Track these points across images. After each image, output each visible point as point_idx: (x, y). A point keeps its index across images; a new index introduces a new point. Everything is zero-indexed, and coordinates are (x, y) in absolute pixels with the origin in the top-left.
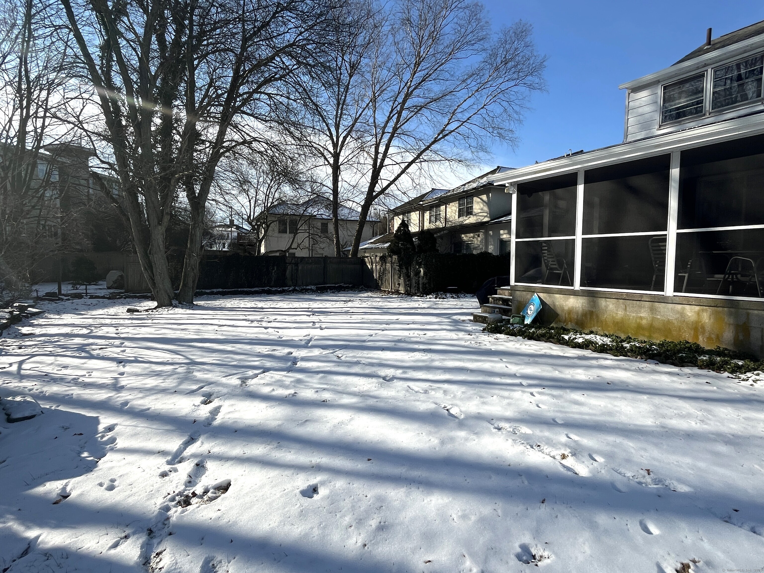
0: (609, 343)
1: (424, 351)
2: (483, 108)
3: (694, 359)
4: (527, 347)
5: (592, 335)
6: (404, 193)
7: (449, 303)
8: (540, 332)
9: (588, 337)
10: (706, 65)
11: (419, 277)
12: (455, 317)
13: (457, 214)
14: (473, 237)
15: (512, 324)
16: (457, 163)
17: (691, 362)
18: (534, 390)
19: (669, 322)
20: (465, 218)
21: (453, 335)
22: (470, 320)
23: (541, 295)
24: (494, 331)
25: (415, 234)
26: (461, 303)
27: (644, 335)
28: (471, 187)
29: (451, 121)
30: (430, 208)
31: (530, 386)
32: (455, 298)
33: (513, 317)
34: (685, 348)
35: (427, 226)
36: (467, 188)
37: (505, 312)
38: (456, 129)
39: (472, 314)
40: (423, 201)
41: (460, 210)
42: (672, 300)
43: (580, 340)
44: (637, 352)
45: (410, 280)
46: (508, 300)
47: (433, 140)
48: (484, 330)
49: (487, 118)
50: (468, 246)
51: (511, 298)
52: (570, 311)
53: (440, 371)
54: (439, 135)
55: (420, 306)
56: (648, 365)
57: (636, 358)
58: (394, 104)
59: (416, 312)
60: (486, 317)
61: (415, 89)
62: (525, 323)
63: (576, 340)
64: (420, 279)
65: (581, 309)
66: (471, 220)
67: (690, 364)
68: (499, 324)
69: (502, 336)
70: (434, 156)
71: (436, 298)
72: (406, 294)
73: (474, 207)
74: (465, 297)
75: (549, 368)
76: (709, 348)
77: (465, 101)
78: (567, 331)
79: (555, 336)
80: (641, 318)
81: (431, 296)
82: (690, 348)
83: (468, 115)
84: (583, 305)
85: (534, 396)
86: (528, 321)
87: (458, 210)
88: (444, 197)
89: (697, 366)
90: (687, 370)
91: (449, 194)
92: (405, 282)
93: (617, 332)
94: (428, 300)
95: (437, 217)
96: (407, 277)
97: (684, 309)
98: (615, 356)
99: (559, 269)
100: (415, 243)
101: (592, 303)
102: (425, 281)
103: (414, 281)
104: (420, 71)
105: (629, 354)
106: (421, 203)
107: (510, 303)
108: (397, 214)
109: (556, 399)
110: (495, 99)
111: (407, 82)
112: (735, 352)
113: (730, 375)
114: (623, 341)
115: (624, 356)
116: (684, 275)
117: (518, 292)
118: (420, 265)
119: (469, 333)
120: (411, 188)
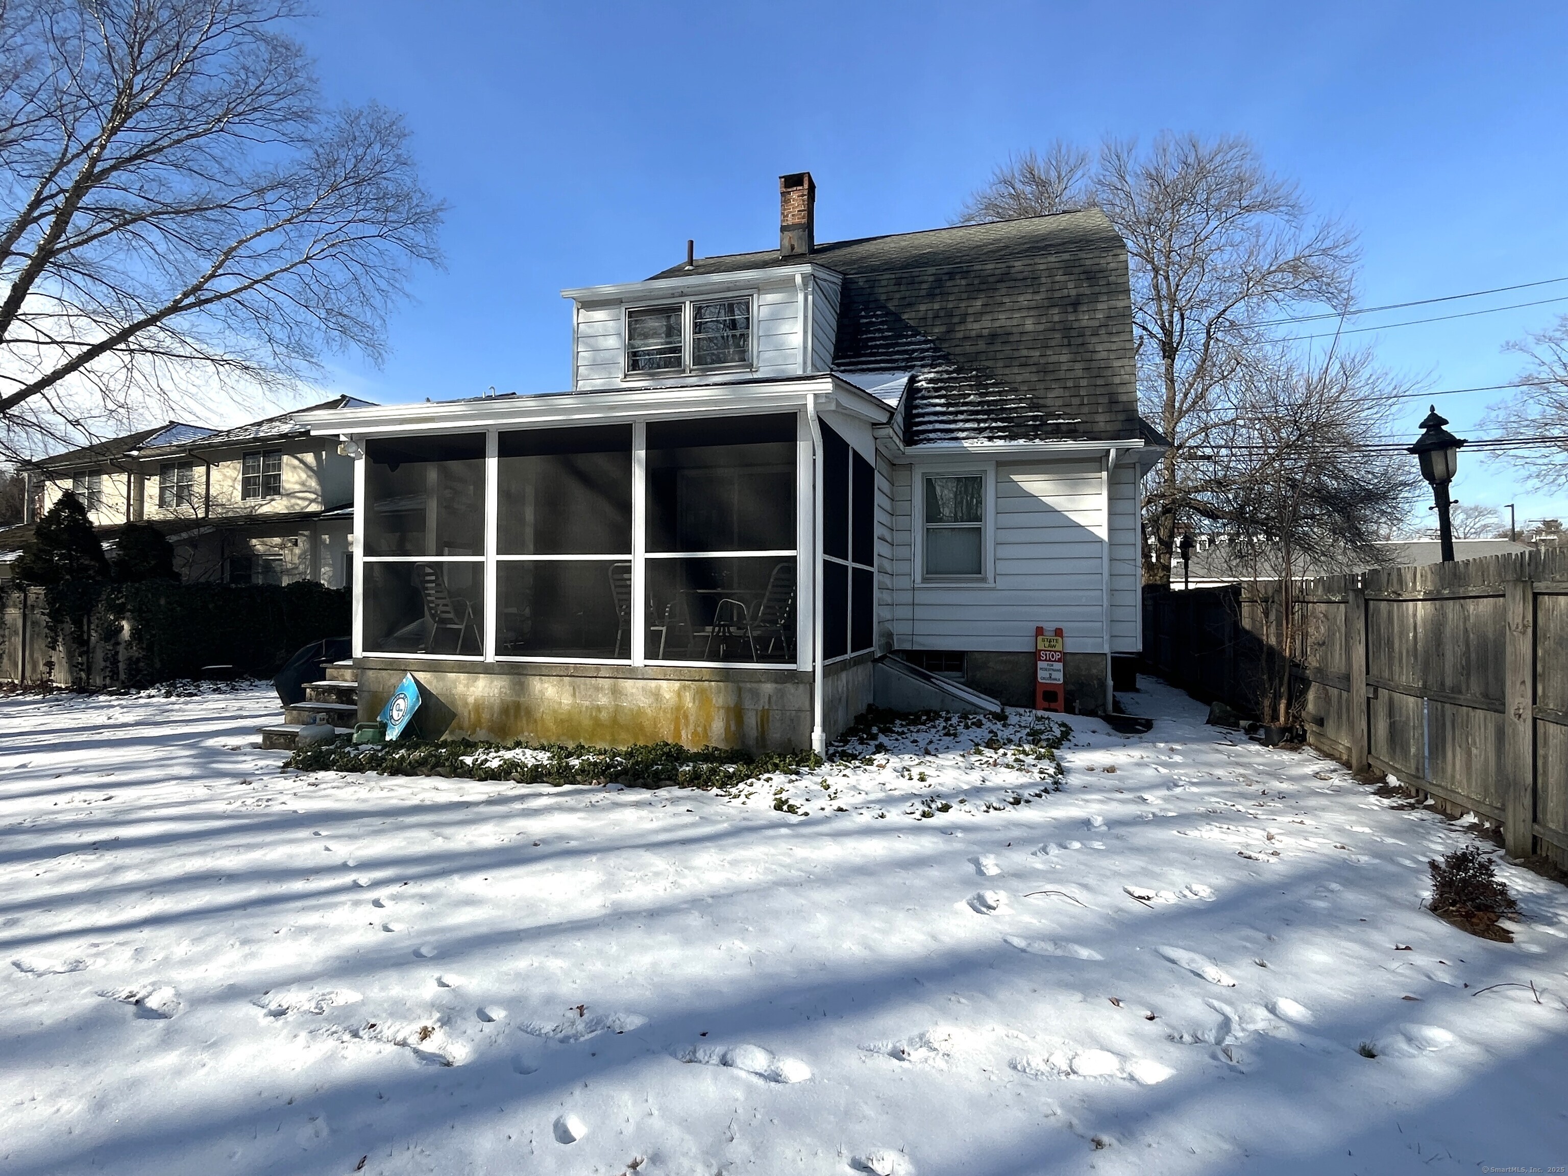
0: (545, 762)
1: (96, 847)
2: (304, 262)
3: (674, 772)
4: (385, 793)
5: (518, 751)
6: (76, 423)
7: (204, 706)
8: (417, 754)
9: (508, 755)
10: (682, 295)
11: (118, 644)
12: (211, 742)
13: (239, 487)
14: (282, 546)
15: (356, 746)
16: (238, 372)
17: (669, 779)
18: (381, 893)
19: (640, 712)
20: (259, 500)
21: (198, 789)
22: (255, 746)
23: (420, 676)
24: (311, 765)
25: (109, 532)
26: (238, 704)
27: (603, 739)
28: (274, 432)
29: (220, 271)
30: (163, 468)
31: (376, 884)
32: (224, 693)
33: (360, 728)
34: (663, 755)
35: (152, 511)
36: (265, 431)
37: (344, 718)
38: (235, 292)
39: (257, 730)
40: (140, 449)
41: (246, 482)
42: (643, 674)
43: (494, 764)
44: (591, 773)
45: (87, 652)
46: (351, 690)
47: (169, 304)
48: (287, 765)
49: (315, 287)
50: (268, 567)
51: (356, 684)
52: (478, 707)
53: (135, 897)
54: (186, 295)
55: (111, 722)
56: (607, 795)
57: (591, 784)
58: (44, 186)
59: (97, 737)
60: (294, 735)
61: (114, 168)
62: (388, 738)
63: (487, 765)
64: (121, 649)
65: (498, 701)
66: (277, 506)
67: (668, 782)
68: (324, 748)
69: (331, 775)
70: (169, 343)
71: (168, 695)
72: (71, 691)
73: (283, 477)
74: (253, 687)
75: (424, 834)
76: (695, 750)
77: (259, 234)
78: (469, 746)
79: (447, 760)
80: (599, 709)
81: (153, 692)
82: (668, 755)
83: (265, 268)
84: (501, 693)
85: (381, 906)
86: (392, 735)
87: (240, 477)
88: (201, 447)
89: (678, 784)
90: (663, 793)
91: (217, 440)
92: (70, 656)
93: (562, 738)
94: (141, 701)
95: (184, 493)
96: (79, 643)
97: (659, 688)
98: (556, 785)
99: (456, 620)
100: (107, 556)
101: (517, 687)
102: (135, 652)
103: (99, 655)
104: (131, 129)
105: (579, 778)
106: (135, 453)
107: (355, 698)
108: (53, 476)
109: (429, 902)
110: (333, 251)
111: (90, 145)
112: (727, 751)
113: (720, 792)
114: (569, 755)
115: (571, 783)
116: (660, 628)
117: (370, 673)
118: (120, 612)
119: (244, 778)
120: (95, 413)
